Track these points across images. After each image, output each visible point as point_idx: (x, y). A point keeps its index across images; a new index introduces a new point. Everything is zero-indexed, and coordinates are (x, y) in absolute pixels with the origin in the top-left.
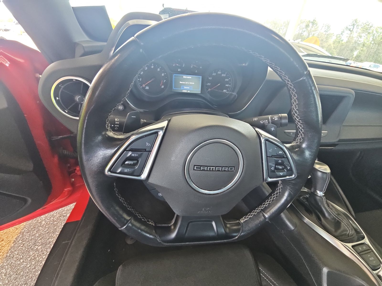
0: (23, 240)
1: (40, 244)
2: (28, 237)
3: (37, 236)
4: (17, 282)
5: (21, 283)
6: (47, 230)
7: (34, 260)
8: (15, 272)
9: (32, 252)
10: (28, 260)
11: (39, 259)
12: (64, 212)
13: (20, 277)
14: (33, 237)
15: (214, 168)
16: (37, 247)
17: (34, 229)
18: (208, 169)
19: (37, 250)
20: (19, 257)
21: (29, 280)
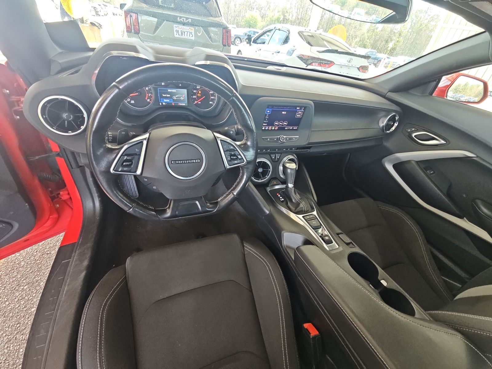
0: (3, 284)
1: (26, 284)
2: (8, 279)
3: (19, 277)
4: (7, 325)
5: (12, 324)
6: (30, 270)
7: (22, 300)
8: (2, 315)
9: (17, 293)
10: (14, 301)
11: (29, 298)
12: (46, 250)
13: (10, 318)
14: (14, 279)
15: (186, 161)
16: (22, 287)
17: (13, 271)
18: (182, 162)
19: (23, 290)
20: (3, 300)
21: (21, 319)
